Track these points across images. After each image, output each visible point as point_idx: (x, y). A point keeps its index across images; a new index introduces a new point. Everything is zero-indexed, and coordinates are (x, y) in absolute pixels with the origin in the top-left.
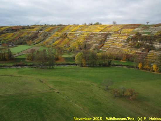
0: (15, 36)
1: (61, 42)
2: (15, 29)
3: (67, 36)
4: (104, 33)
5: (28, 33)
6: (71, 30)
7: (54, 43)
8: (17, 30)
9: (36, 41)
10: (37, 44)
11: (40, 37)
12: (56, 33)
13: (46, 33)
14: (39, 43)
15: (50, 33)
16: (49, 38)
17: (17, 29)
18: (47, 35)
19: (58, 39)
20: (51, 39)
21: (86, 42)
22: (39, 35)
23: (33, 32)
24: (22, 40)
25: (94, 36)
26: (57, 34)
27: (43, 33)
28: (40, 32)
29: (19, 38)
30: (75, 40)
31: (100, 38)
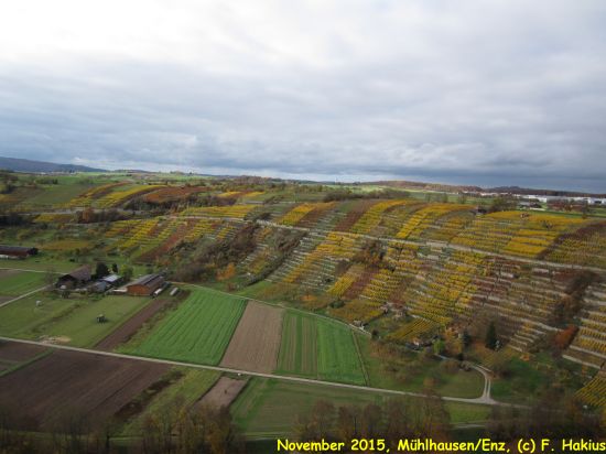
0: (164, 235)
1: (360, 285)
2: (161, 201)
3: (386, 258)
4: (562, 270)
5: (216, 226)
6: (397, 231)
7: (331, 287)
8: (167, 206)
9: (252, 264)
10: (256, 282)
11: (266, 250)
12: (334, 236)
13: (287, 232)
14: (266, 276)
15: (305, 235)
16: (302, 259)
17: (166, 200)
18: (295, 244)
19: (343, 267)
20: (315, 262)
21: (484, 300)
22: (257, 236)
23: (232, 223)
24: (195, 255)
25: (516, 277)
26: (339, 243)
27: (275, 229)
28: (260, 222)
29: (180, 247)
30: (425, 284)
31: (548, 291)
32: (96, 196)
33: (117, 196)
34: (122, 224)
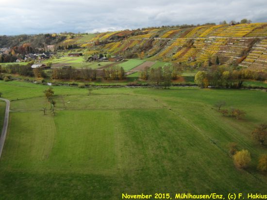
0: (123, 46)
1: (184, 53)
2: (122, 36)
3: (194, 44)
4: (249, 39)
5: (140, 42)
6: (200, 35)
7: (174, 56)
8: (124, 37)
9: (150, 52)
10: (151, 57)
11: (156, 47)
12: (178, 39)
13: (163, 40)
14: (154, 55)
15: (169, 40)
16: (167, 48)
17: (124, 35)
18: (166, 44)
19: (180, 49)
20: (171, 49)
21: (221, 53)
22: (153, 43)
23: (145, 40)
24: (132, 51)
25: (233, 44)
26: (180, 42)
27: (159, 40)
28: (155, 38)
29: (127, 49)
30: (204, 51)
31: (242, 47)
32: (100, 37)
33: (107, 36)
34: (109, 45)
